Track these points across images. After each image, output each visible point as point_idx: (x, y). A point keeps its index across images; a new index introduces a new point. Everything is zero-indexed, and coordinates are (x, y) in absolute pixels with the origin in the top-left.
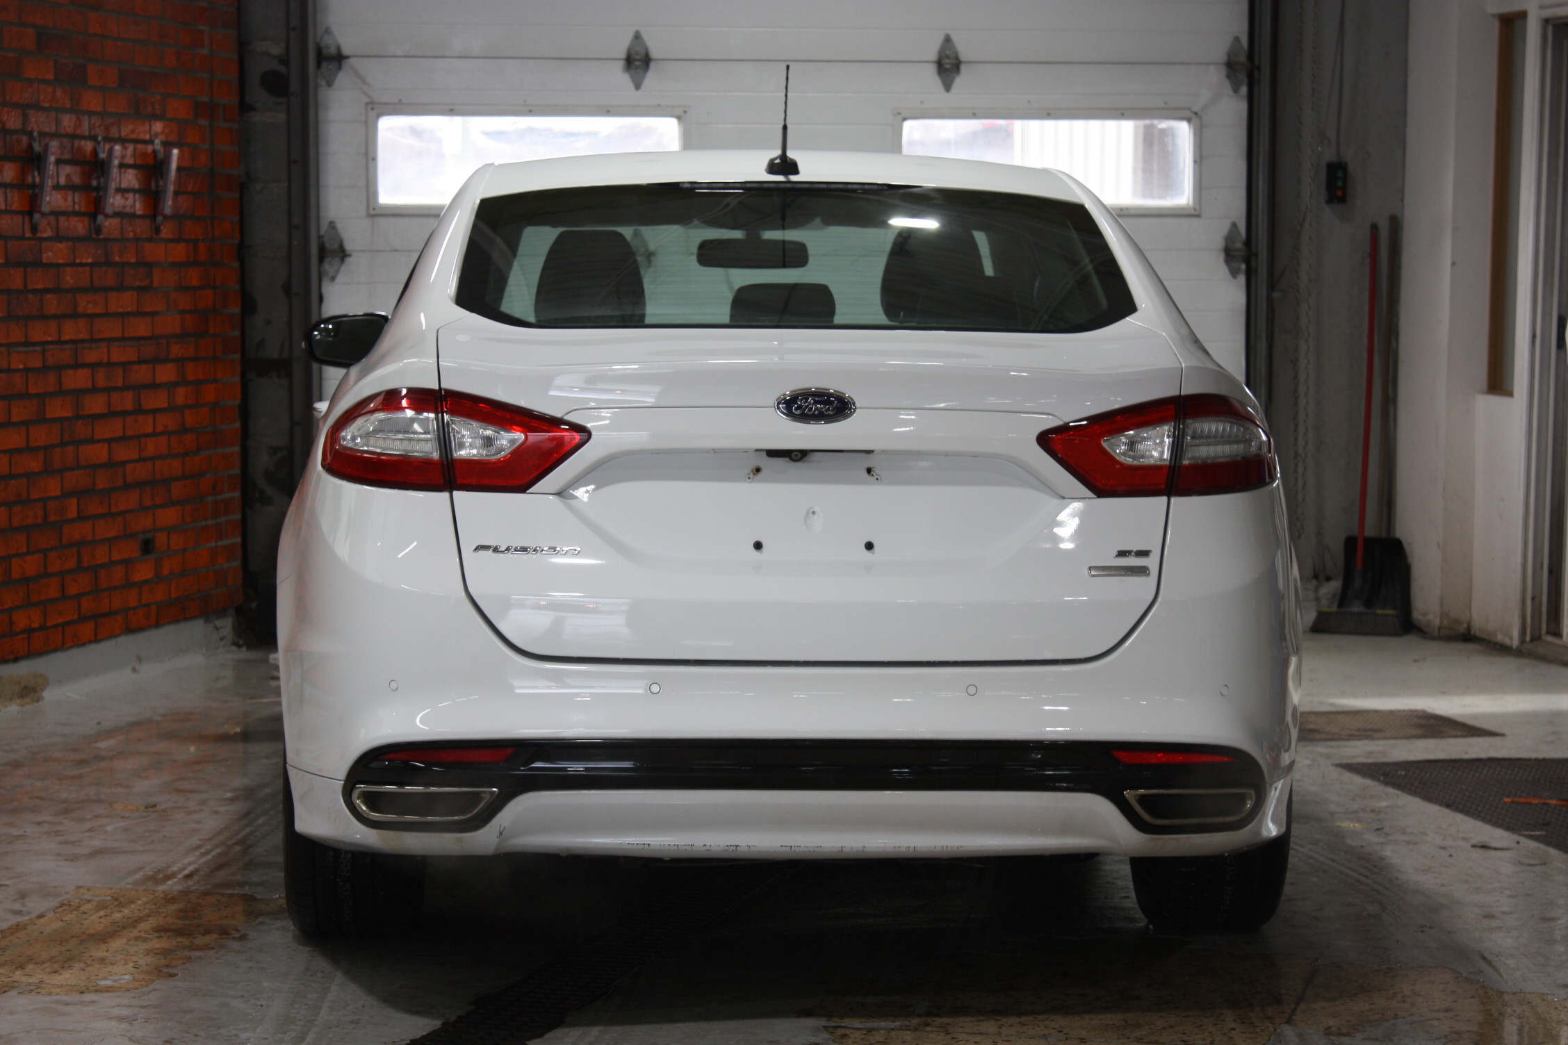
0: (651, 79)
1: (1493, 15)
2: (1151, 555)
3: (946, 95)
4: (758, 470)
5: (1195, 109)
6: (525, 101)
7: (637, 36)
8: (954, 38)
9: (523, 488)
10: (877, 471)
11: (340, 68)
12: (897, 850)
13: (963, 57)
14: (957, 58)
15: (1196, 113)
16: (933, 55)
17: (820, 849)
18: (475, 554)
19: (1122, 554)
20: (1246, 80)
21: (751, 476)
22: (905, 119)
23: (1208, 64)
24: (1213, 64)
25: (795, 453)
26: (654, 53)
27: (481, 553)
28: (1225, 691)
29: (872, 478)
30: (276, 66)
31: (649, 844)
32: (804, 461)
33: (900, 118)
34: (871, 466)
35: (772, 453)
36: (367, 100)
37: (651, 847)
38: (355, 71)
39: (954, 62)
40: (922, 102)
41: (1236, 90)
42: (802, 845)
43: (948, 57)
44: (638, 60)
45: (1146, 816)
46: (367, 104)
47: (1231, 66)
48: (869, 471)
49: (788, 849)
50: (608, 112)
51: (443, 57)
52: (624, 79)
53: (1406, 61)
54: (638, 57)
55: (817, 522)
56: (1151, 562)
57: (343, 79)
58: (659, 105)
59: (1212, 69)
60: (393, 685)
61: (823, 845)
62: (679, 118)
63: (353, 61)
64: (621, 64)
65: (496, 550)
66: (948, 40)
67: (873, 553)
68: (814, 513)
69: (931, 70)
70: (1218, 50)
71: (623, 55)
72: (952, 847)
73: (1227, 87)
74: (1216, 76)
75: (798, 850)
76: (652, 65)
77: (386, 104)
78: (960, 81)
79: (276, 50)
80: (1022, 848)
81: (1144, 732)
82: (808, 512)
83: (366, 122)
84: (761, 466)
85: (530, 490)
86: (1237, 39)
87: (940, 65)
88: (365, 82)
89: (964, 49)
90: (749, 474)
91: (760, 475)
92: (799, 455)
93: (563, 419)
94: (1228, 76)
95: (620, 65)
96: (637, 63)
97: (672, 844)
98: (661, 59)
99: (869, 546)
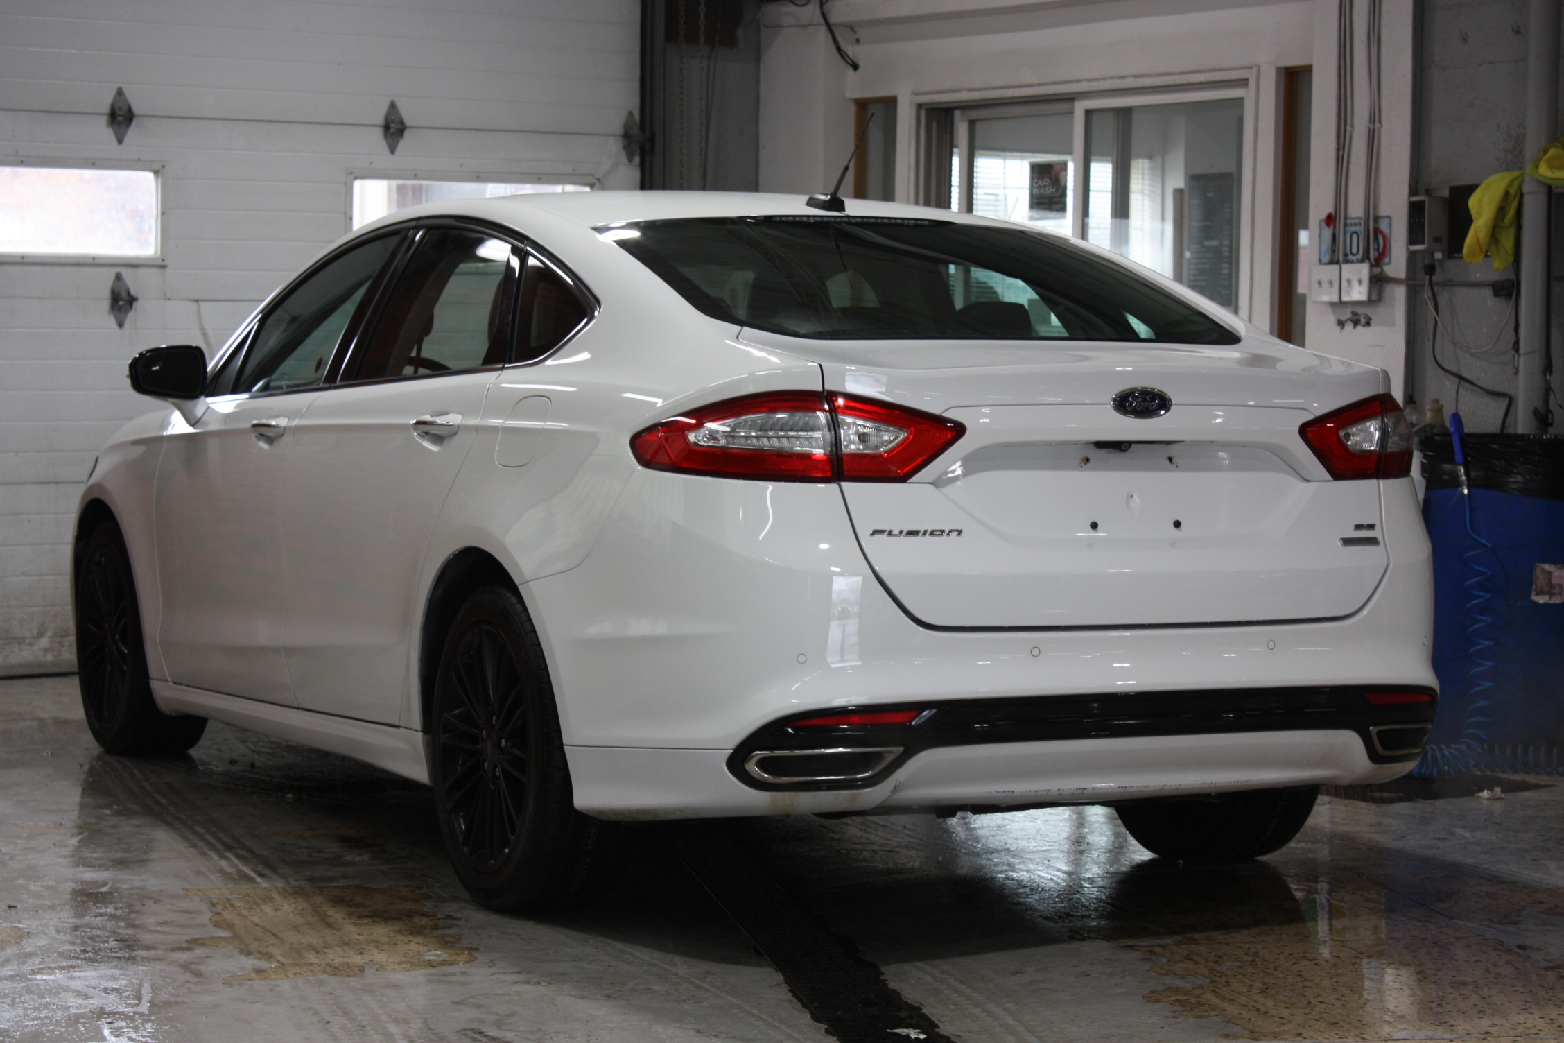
0: (132, 134)
1: (851, 100)
2: (1375, 528)
3: (391, 157)
4: (1088, 460)
5: (597, 176)
7: (120, 92)
8: (399, 104)
9: (903, 479)
10: (1175, 460)
12: (1203, 786)
13: (407, 121)
14: (402, 122)
15: (598, 179)
16: (380, 120)
17: (1148, 789)
18: (872, 538)
19: (1358, 527)
20: (638, 151)
21: (1083, 464)
22: (356, 178)
23: (608, 135)
24: (614, 135)
25: (1125, 444)
26: (136, 109)
27: (877, 536)
29: (1172, 465)
31: (1013, 792)
33: (351, 177)
34: (1171, 456)
35: (1100, 445)
37: (1015, 794)
39: (400, 126)
40: (371, 163)
41: (630, 160)
42: (1134, 785)
43: (393, 122)
44: (121, 116)
45: (1381, 749)
47: (626, 136)
48: (1170, 459)
50: (94, 164)
52: (108, 134)
53: (757, 138)
54: (120, 113)
55: (1135, 504)
56: (1377, 534)
58: (139, 159)
59: (611, 139)
60: (802, 659)
62: (156, 173)
65: (890, 533)
66: (393, 106)
67: (1180, 530)
68: (1131, 496)
69: (379, 133)
70: (616, 123)
71: (106, 109)
73: (623, 157)
74: (615, 146)
76: (135, 122)
78: (404, 144)
82: (1127, 496)
84: (1090, 457)
85: (911, 480)
86: (630, 114)
87: (387, 127)
89: (407, 113)
90: (1081, 463)
91: (1089, 465)
92: (1128, 445)
93: (941, 415)
94: (625, 147)
95: (104, 120)
96: (120, 119)
97: (1032, 790)
98: (144, 116)
99: (1177, 524)
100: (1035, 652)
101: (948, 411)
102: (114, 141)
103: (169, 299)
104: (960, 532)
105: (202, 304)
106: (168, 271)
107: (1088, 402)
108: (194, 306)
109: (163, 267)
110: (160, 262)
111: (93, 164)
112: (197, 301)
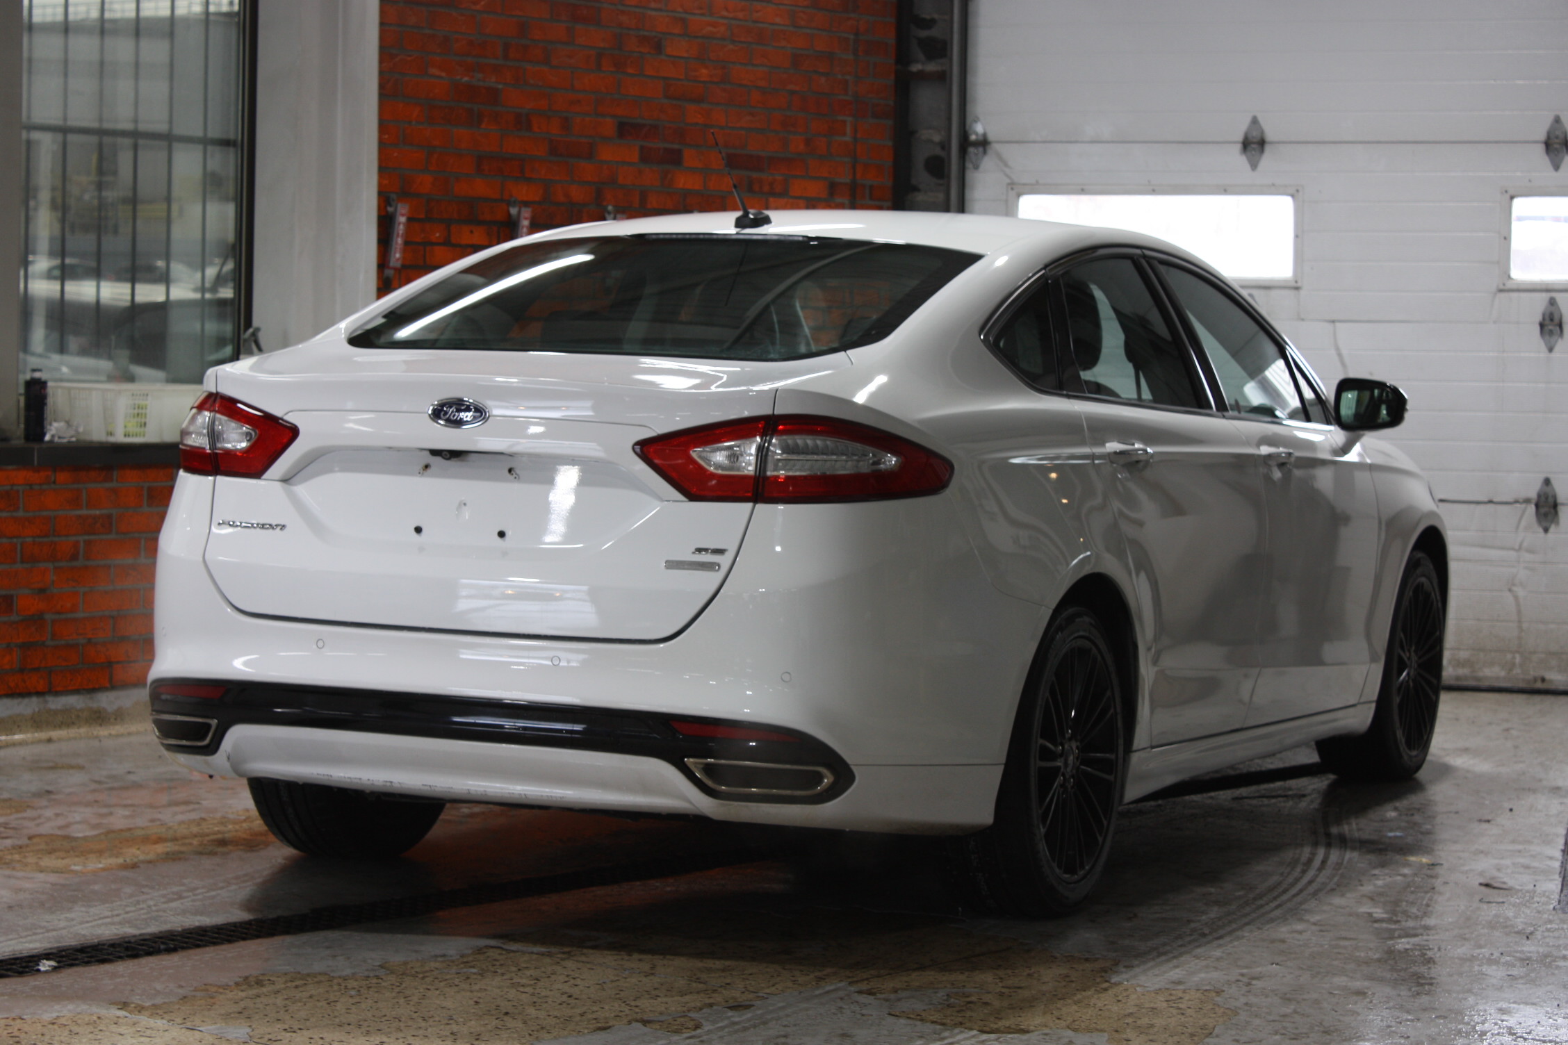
0: (1267, 160)
2: (726, 553)
3: (1554, 174)
4: (427, 467)
6: (1149, 181)
7: (1255, 121)
9: (256, 474)
10: (515, 471)
11: (985, 152)
16: (1541, 136)
19: (699, 550)
21: (422, 471)
22: (1515, 197)
26: (1269, 136)
28: (786, 677)
29: (511, 476)
30: (938, 151)
32: (463, 461)
33: (1508, 196)
34: (512, 467)
35: (435, 453)
36: (1008, 181)
38: (999, 156)
40: (1530, 181)
44: (1254, 143)
45: (709, 783)
46: (1009, 184)
48: (510, 471)
49: (428, 788)
51: (1076, 142)
52: (1241, 161)
55: (466, 514)
56: (725, 561)
57: (988, 163)
61: (454, 787)
62: (1293, 196)
63: (996, 146)
64: (1239, 147)
66: (1557, 119)
67: (504, 541)
68: (465, 504)
69: (1540, 149)
71: (1240, 138)
72: (556, 797)
75: (437, 789)
76: (1267, 148)
77: (1024, 184)
79: (937, 138)
80: (616, 803)
81: (704, 708)
82: (460, 504)
83: (1007, 201)
84: (428, 463)
87: (1548, 144)
88: (1006, 165)
91: (429, 471)
92: (448, 456)
93: (282, 418)
95: (1237, 148)
96: (1253, 146)
98: (1278, 143)
99: (502, 534)
100: (320, 644)
101: (290, 414)
102: (1248, 166)
103: (1303, 320)
104: (283, 527)
105: (1338, 325)
106: (1302, 292)
107: (404, 409)
108: (1329, 326)
109: (1297, 288)
110: (1293, 284)
111: (1225, 190)
112: (1333, 322)
